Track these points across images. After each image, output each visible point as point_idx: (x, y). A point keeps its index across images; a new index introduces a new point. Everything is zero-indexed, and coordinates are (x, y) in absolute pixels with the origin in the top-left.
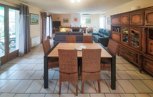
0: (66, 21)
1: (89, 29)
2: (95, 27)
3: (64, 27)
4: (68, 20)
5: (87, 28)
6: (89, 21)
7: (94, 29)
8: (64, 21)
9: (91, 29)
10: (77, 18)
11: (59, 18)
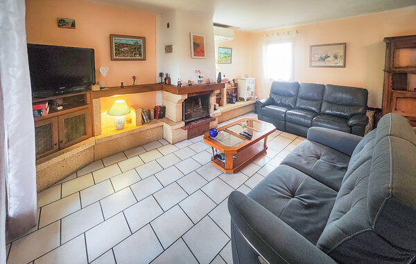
0: (134, 50)
6: (226, 55)
8: (118, 52)
10: (203, 38)
11: (73, 25)
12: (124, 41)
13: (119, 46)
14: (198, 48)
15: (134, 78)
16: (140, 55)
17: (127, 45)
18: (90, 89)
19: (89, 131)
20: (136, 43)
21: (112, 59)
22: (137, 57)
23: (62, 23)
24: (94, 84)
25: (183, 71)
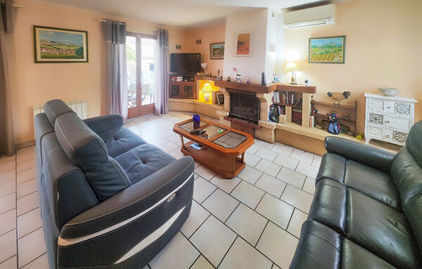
0: (221, 52)
1: (329, 101)
2: (382, 91)
5: (311, 90)
6: (330, 50)
7: (372, 106)
8: (214, 54)
9: (344, 102)
10: (249, 34)
14: (243, 46)
19: (195, 95)
21: (211, 59)
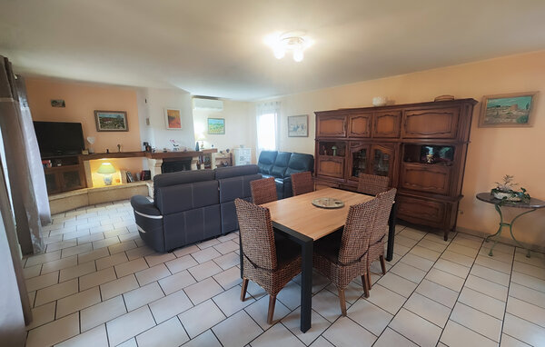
0: (117, 122)
1: (222, 156)
2: (242, 147)
3: (108, 155)
4: (123, 116)
6: (218, 126)
8: (103, 125)
9: (227, 155)
10: (178, 112)
11: (64, 105)
12: (107, 115)
13: (103, 120)
14: (173, 120)
15: (119, 146)
16: (124, 127)
17: (110, 119)
18: (81, 153)
19: (83, 183)
20: (119, 116)
21: (99, 131)
22: (121, 128)
23: (54, 103)
24: (84, 149)
25: (162, 141)
